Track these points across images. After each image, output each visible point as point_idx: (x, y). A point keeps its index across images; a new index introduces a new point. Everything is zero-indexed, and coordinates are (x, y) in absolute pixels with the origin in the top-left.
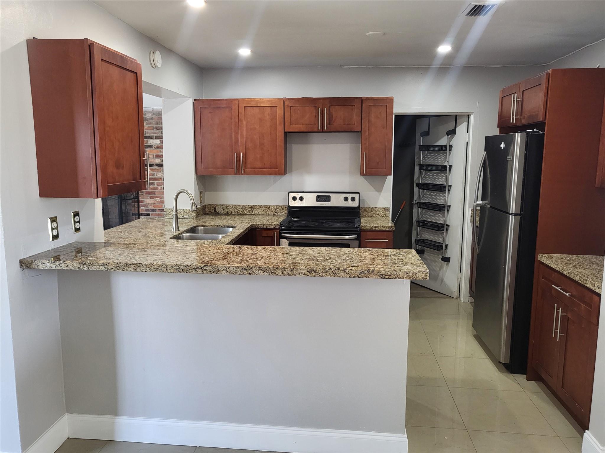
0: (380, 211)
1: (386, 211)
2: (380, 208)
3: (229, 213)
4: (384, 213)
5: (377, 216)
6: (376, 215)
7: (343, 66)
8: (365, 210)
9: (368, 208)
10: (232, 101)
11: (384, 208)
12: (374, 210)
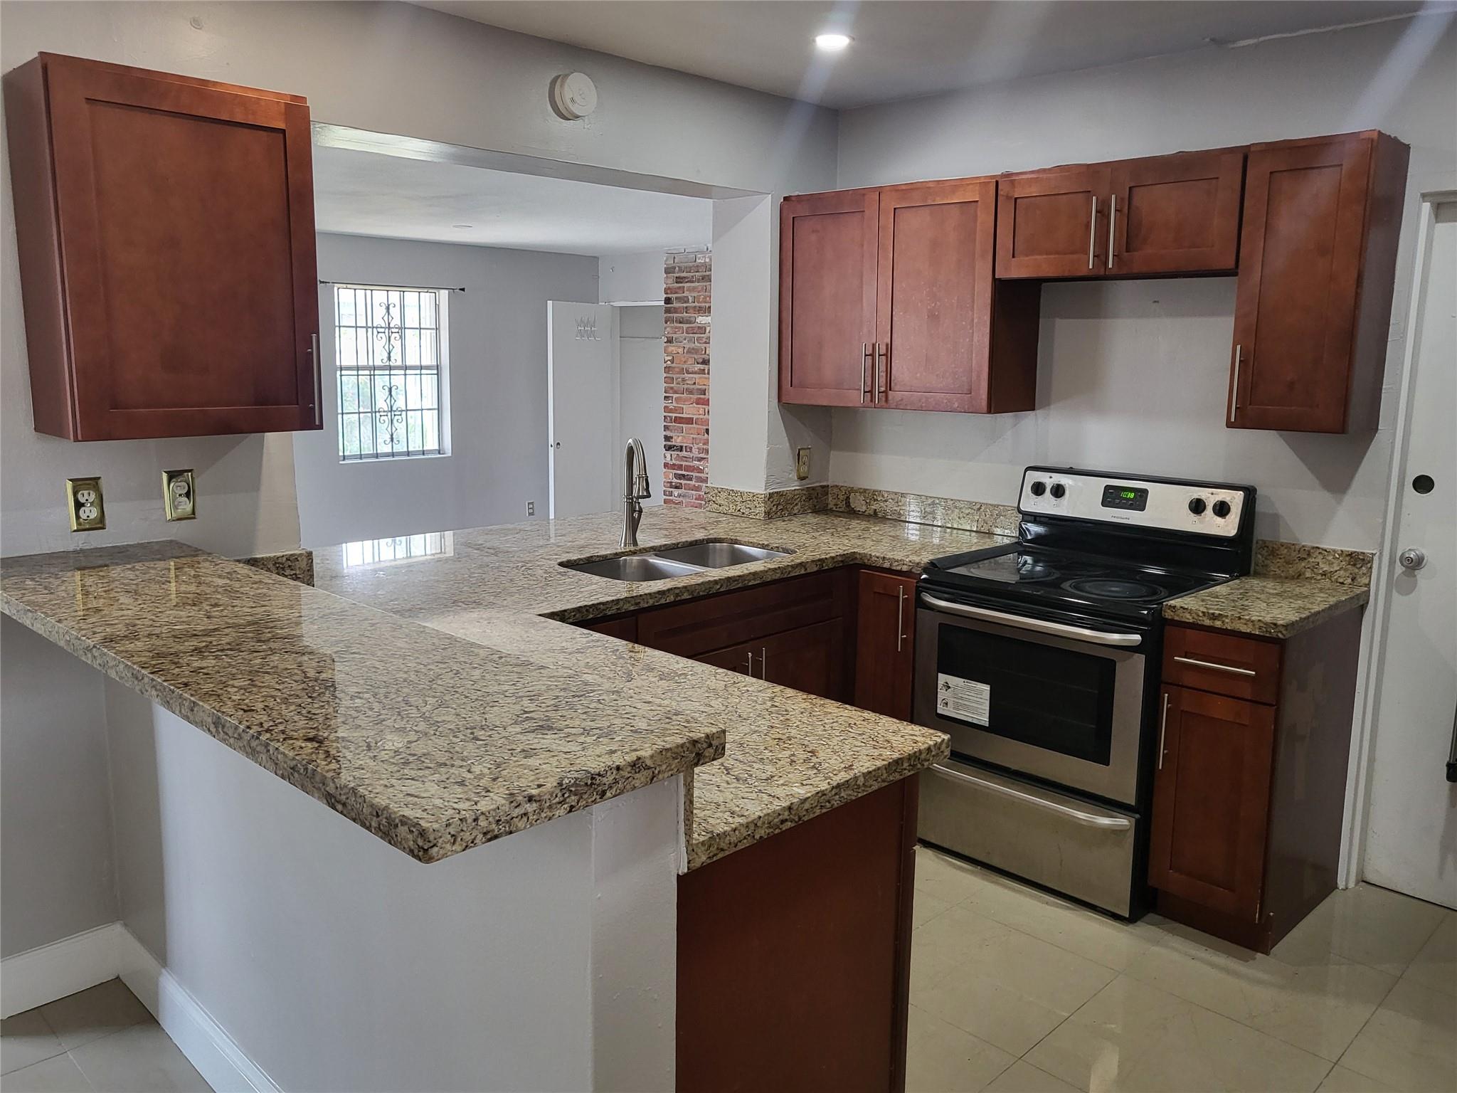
0: (1331, 564)
1: (1354, 565)
2: (1334, 551)
3: (880, 515)
4: (1346, 570)
5: (1319, 577)
6: (1318, 574)
7: (1234, 42)
8: (1273, 550)
9: (1288, 546)
10: (864, 195)
11: (1350, 555)
12: (1309, 555)
